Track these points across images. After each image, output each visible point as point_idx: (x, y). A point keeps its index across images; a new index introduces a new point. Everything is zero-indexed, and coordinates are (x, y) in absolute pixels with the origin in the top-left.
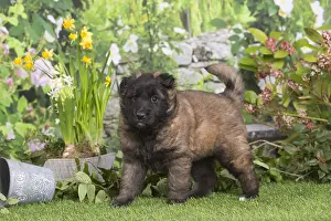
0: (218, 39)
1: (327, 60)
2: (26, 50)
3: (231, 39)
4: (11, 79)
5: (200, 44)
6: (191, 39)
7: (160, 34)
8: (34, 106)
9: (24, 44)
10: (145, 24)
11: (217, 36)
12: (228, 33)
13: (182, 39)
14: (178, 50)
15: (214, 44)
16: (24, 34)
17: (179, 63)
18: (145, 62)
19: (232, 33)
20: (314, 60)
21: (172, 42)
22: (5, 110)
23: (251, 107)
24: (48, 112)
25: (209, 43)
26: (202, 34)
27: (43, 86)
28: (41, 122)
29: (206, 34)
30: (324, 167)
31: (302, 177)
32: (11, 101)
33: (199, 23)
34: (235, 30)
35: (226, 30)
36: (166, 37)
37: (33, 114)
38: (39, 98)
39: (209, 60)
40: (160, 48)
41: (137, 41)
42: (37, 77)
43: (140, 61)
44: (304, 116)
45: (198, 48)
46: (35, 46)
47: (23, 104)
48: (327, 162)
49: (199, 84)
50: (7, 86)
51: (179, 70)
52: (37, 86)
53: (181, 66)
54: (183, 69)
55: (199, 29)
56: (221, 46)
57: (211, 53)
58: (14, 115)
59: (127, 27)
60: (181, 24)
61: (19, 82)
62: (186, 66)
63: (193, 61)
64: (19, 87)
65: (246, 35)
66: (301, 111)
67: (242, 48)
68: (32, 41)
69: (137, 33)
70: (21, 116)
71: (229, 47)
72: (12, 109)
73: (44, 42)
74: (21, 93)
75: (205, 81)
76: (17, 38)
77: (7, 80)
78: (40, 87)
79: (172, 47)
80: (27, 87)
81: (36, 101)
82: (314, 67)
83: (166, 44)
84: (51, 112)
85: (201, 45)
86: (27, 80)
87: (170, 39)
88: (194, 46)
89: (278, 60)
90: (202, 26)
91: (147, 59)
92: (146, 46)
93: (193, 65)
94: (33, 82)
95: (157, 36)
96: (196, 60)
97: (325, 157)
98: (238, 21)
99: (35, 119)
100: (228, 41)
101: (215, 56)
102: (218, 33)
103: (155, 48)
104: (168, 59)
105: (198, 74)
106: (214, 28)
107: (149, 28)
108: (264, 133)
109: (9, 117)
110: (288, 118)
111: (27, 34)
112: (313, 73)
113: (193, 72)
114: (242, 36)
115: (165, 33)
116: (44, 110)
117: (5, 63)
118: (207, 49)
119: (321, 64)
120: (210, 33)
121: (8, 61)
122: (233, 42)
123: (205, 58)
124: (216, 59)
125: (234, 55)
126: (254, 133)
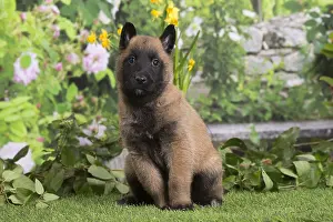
0: (292, 24)
2: (78, 33)
3: (307, 24)
4: (60, 64)
5: (272, 28)
6: (262, 24)
7: (227, 18)
8: (85, 94)
9: (76, 25)
10: (211, 6)
11: (291, 20)
12: (303, 17)
13: (251, 23)
14: (247, 36)
15: (288, 30)
16: (76, 14)
17: (247, 51)
18: (209, 49)
19: (308, 17)
21: (241, 27)
22: (52, 99)
24: (99, 102)
25: (281, 29)
26: (274, 18)
27: (96, 72)
28: (92, 112)
29: (279, 17)
32: (60, 88)
33: (271, 5)
34: (312, 14)
35: (301, 14)
36: (234, 21)
37: (83, 103)
38: (90, 85)
39: (281, 47)
40: (226, 33)
41: (202, 25)
42: (90, 62)
43: (205, 45)
45: (269, 33)
46: (88, 28)
47: (73, 92)
49: (268, 74)
50: (55, 72)
51: (247, 58)
52: (89, 73)
53: (249, 54)
54: (252, 57)
55: (271, 13)
56: (295, 31)
57: (284, 40)
58: (63, 105)
59: (191, 9)
60: (251, 6)
61: (69, 68)
62: (255, 54)
63: (263, 48)
64: (69, 73)
65: (324, 19)
67: (319, 35)
68: (85, 23)
69: (202, 15)
70: (70, 106)
71: (305, 33)
72: (60, 98)
73: (98, 24)
74: (71, 80)
75: (276, 71)
76: (68, 18)
77: (56, 65)
78: (92, 75)
79: (239, 32)
80: (78, 74)
81: (87, 89)
83: (234, 29)
84: (104, 101)
85: (273, 31)
86: (79, 66)
87: (238, 23)
88: (265, 31)
90: (274, 9)
91: (212, 45)
92: (210, 30)
93: (263, 52)
94: (85, 68)
95: (224, 20)
96: (266, 47)
98: (316, 4)
99: (85, 109)
100: (304, 27)
101: (288, 43)
102: (293, 17)
103: (222, 33)
104: (236, 45)
105: (268, 63)
106: (288, 12)
107: (215, 10)
109: (57, 106)
111: (80, 14)
113: (262, 60)
114: (319, 20)
115: (233, 16)
116: (96, 99)
117: (55, 46)
118: (280, 35)
120: (284, 17)
121: (57, 43)
122: (309, 28)
123: (277, 45)
124: (289, 47)
125: (310, 42)
126: (329, 131)
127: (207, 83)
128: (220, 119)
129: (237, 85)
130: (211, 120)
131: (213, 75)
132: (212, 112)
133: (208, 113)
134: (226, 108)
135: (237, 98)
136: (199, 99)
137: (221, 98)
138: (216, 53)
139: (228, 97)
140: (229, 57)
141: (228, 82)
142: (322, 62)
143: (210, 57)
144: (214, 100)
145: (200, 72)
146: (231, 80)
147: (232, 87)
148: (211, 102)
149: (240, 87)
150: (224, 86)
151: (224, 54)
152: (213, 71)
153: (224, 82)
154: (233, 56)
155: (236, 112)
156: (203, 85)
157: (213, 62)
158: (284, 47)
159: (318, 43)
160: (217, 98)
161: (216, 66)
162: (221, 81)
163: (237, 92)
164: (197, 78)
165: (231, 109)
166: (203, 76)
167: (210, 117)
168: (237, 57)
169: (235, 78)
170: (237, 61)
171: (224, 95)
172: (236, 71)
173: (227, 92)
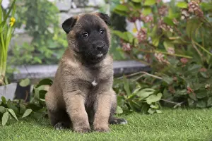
1: (196, 6)
17: (60, 8)
18: (31, 7)
20: (185, 6)
23: (128, 46)
30: (193, 96)
31: (179, 104)
39: (85, 6)
43: (26, 6)
44: (172, 53)
48: (196, 92)
51: (60, 14)
53: (62, 11)
54: (63, 14)
57: (88, 1)
62: (66, 12)
63: (72, 7)
66: (170, 49)
82: (184, 12)
89: (147, 7)
91: (33, 5)
93: (72, 11)
96: (75, 6)
97: (194, 87)
101: (91, 3)
104: (51, 5)
108: (130, 69)
110: (159, 55)
112: (183, 18)
119: (191, 10)
123: (82, 5)
124: (91, 7)
125: (107, 2)
126: (122, 69)
127: (30, 34)
128: (40, 61)
129: (53, 35)
130: (33, 62)
131: (34, 28)
132: (34, 56)
133: (31, 57)
134: (45, 52)
135: (53, 45)
136: (23, 45)
137: (41, 45)
138: (36, 10)
139: (46, 45)
140: (46, 13)
141: (46, 33)
142: (116, 18)
143: (31, 14)
144: (35, 47)
145: (24, 25)
146: (48, 31)
147: (49, 37)
148: (33, 49)
149: (56, 37)
150: (43, 37)
151: (42, 12)
152: (34, 24)
153: (43, 33)
154: (49, 13)
155: (52, 56)
156: (26, 35)
157: (33, 18)
158: (87, 7)
159: (113, 4)
160: (37, 45)
161: (36, 21)
162: (40, 32)
163: (53, 41)
164: (22, 30)
165: (48, 53)
166: (26, 28)
167: (33, 60)
168: (52, 14)
169: (51, 30)
170: (52, 17)
171: (43, 43)
172: (52, 25)
173: (45, 41)
